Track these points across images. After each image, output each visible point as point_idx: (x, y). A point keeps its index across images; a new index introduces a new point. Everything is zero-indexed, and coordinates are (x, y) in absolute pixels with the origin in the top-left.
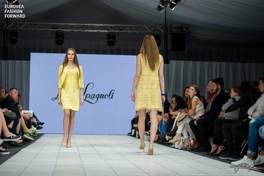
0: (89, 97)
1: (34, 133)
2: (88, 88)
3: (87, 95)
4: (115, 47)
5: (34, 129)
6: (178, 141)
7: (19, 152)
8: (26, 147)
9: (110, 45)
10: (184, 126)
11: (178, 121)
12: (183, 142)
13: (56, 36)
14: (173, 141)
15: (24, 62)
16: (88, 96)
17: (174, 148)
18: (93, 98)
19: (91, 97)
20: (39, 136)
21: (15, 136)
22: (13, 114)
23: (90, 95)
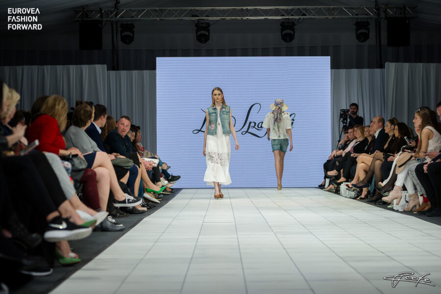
0: (254, 127)
1: (165, 190)
2: (251, 111)
3: (250, 123)
4: (295, 43)
5: (164, 182)
6: (397, 198)
7: (139, 224)
8: (150, 214)
9: (285, 40)
10: (408, 173)
11: (398, 165)
12: (407, 200)
13: (196, 28)
14: (389, 198)
15: (146, 73)
16: (252, 124)
17: (392, 209)
18: (260, 129)
19: (256, 127)
20: (174, 192)
21: (132, 198)
22: (129, 162)
23: (255, 123)
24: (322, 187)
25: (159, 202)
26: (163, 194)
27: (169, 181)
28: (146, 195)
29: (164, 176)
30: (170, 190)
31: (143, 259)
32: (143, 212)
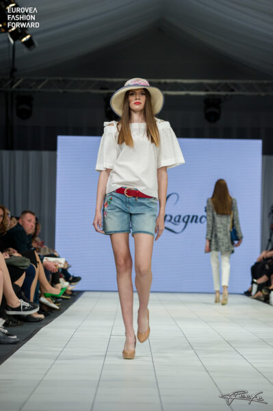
0: (170, 221)
1: (65, 293)
2: (168, 202)
3: (166, 216)
5: (64, 284)
9: (209, 120)
16: (168, 218)
18: (177, 223)
19: (173, 221)
20: (75, 295)
21: (28, 305)
22: (25, 261)
23: (171, 217)
24: (248, 293)
25: (58, 308)
26: (62, 298)
27: (70, 282)
28: (43, 299)
29: (64, 276)
30: (70, 293)
31: (42, 380)
32: (40, 320)
